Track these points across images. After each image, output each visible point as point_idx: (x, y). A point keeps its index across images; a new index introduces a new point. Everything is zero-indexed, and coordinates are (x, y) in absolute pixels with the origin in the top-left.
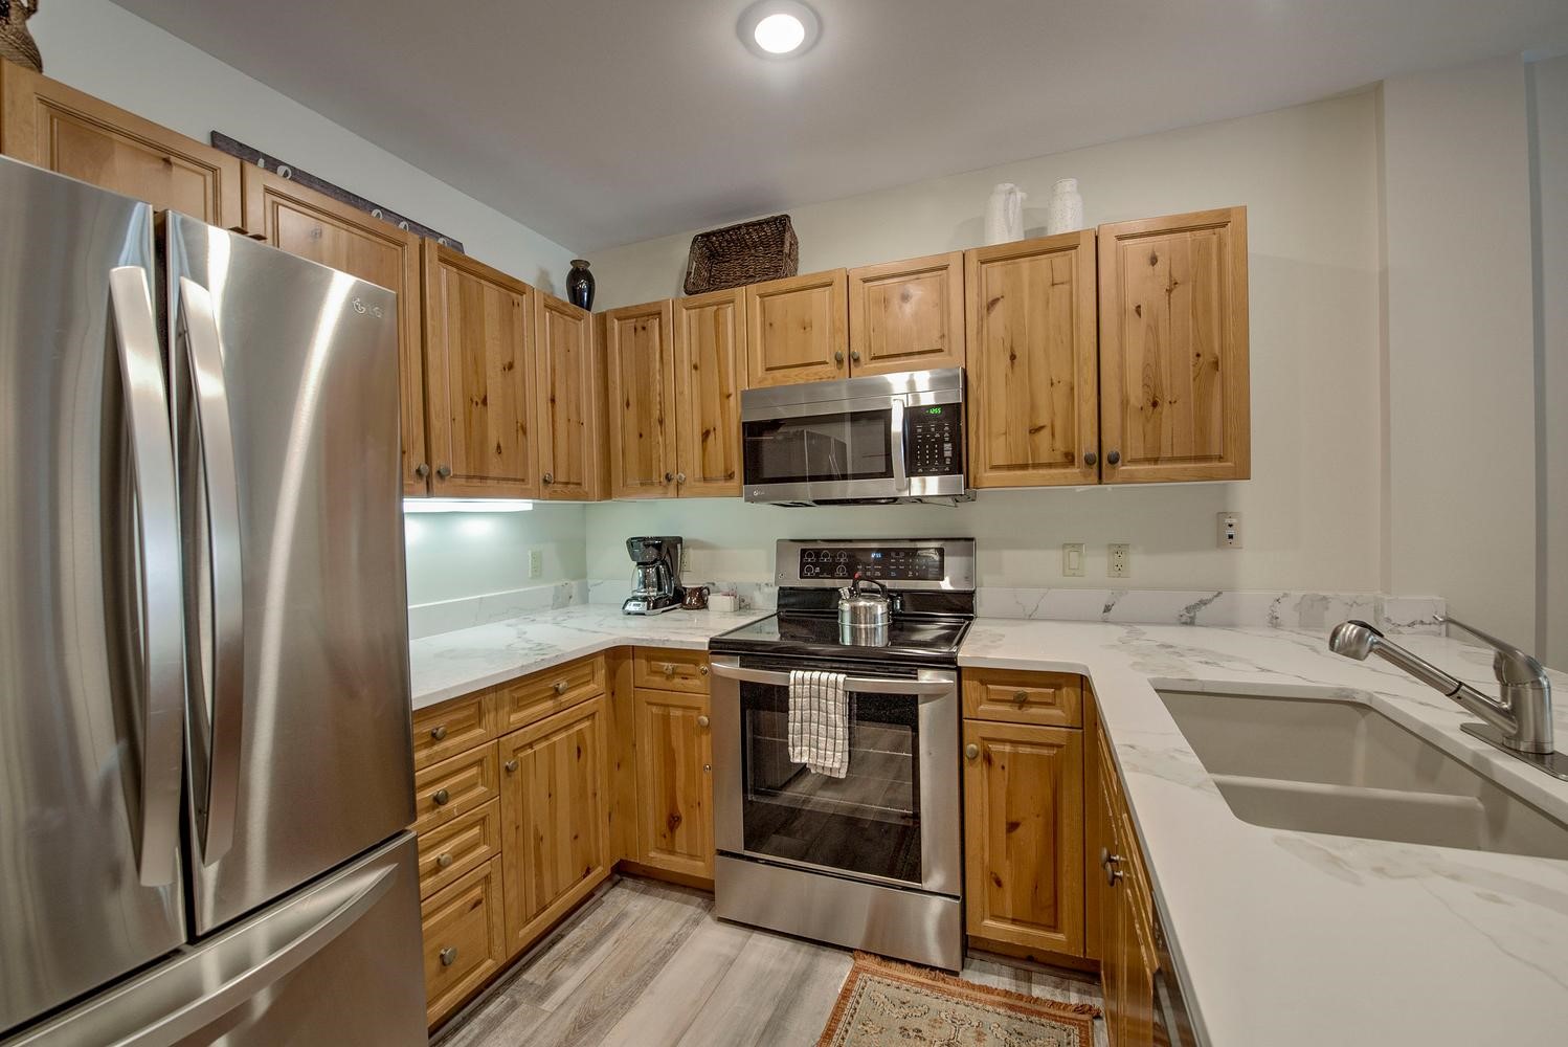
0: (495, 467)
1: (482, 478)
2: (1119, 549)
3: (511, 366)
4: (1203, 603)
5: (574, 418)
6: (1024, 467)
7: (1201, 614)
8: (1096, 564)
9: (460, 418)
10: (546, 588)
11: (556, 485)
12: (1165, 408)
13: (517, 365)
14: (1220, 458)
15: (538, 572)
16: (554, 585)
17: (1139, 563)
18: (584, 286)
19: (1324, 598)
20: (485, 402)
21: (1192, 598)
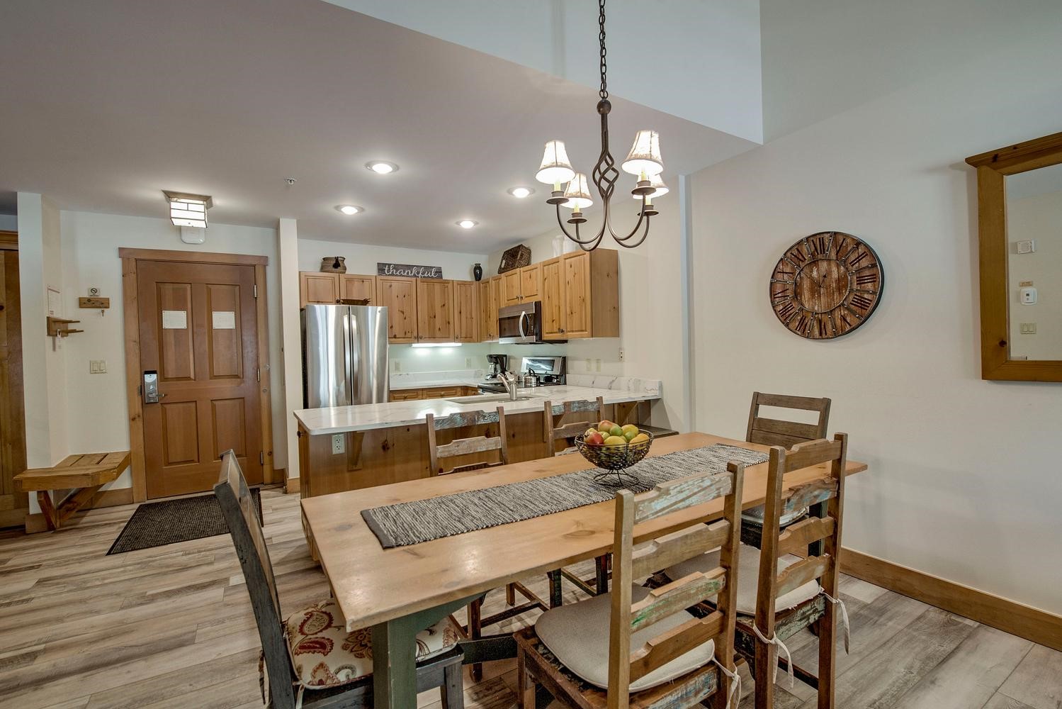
0: (438, 334)
1: (434, 338)
2: (598, 361)
3: (444, 305)
4: (613, 381)
5: (469, 316)
6: (552, 333)
7: (614, 385)
8: (593, 365)
9: (427, 322)
10: (472, 371)
11: (467, 338)
12: (574, 314)
13: (446, 305)
14: (586, 331)
15: (469, 365)
16: (474, 370)
17: (603, 365)
18: (478, 271)
19: (640, 380)
20: (435, 317)
21: (611, 379)
